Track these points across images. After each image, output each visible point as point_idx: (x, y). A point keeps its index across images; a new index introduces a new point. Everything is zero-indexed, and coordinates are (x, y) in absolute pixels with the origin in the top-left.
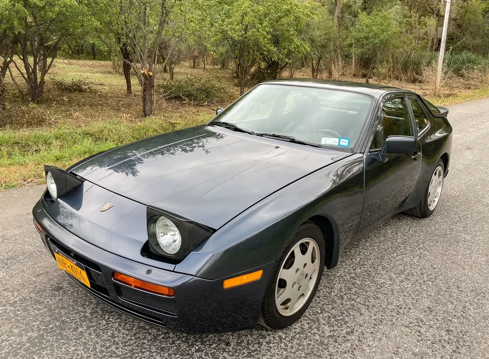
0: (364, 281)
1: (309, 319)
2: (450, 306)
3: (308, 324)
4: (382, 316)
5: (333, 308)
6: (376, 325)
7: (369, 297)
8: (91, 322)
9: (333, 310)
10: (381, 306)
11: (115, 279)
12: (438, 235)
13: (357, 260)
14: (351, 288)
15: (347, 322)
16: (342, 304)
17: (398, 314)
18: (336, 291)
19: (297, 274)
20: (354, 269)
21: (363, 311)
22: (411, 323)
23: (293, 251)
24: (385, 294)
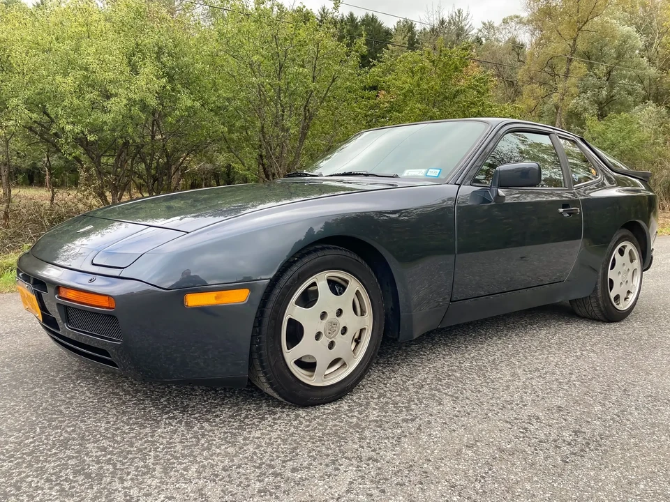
0: (469, 374)
1: (355, 402)
2: (598, 408)
3: (349, 406)
4: (474, 409)
5: (399, 395)
6: (457, 416)
7: (465, 390)
8: (55, 385)
9: (398, 397)
10: (479, 400)
11: (60, 297)
12: (623, 340)
13: (472, 355)
14: (441, 379)
15: (412, 410)
16: (417, 392)
17: (502, 409)
18: (416, 381)
19: (324, 321)
20: (460, 363)
21: (445, 402)
22: (516, 419)
23: (314, 284)
24: (494, 389)
